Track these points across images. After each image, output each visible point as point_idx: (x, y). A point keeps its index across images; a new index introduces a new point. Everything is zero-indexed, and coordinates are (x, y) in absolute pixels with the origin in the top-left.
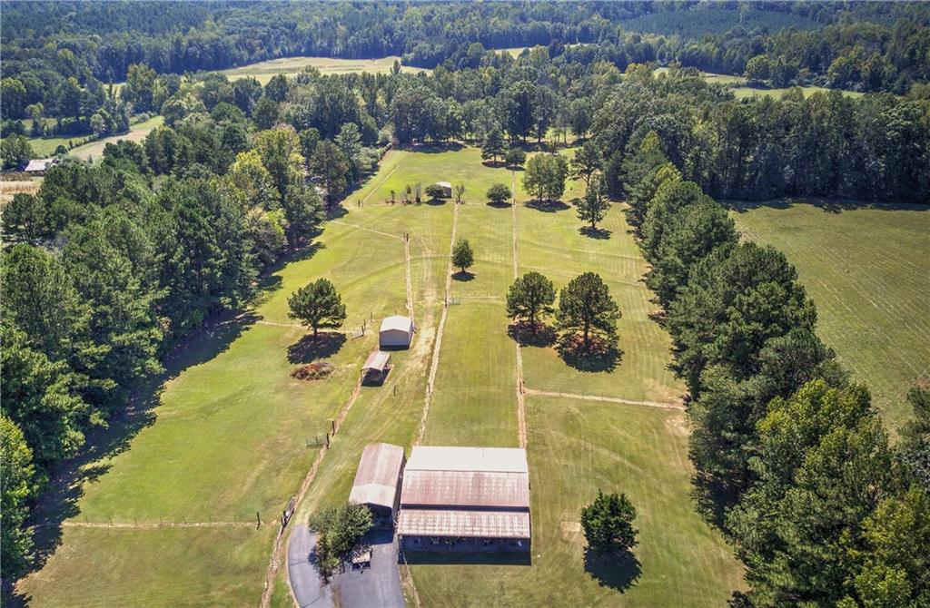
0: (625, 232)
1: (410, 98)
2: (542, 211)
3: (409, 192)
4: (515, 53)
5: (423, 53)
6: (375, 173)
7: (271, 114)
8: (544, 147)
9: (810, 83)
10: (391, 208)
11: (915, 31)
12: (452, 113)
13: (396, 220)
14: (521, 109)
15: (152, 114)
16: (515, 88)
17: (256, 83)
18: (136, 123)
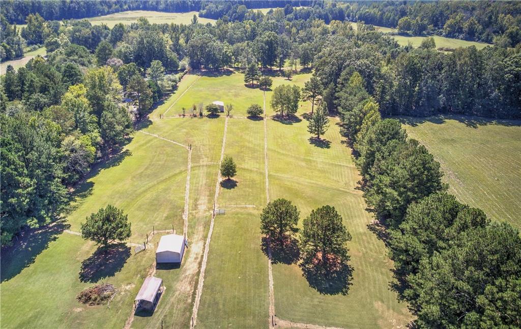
0: (340, 142)
1: (199, 41)
2: (283, 123)
3: (195, 109)
4: (265, 11)
5: (211, 10)
6: (175, 92)
7: (107, 51)
8: (283, 74)
9: (433, 34)
10: (183, 120)
11: (490, 5)
12: (226, 52)
13: (185, 130)
14: (269, 50)
15: (41, 46)
16: (266, 36)
17: (106, 28)
18: (29, 51)
